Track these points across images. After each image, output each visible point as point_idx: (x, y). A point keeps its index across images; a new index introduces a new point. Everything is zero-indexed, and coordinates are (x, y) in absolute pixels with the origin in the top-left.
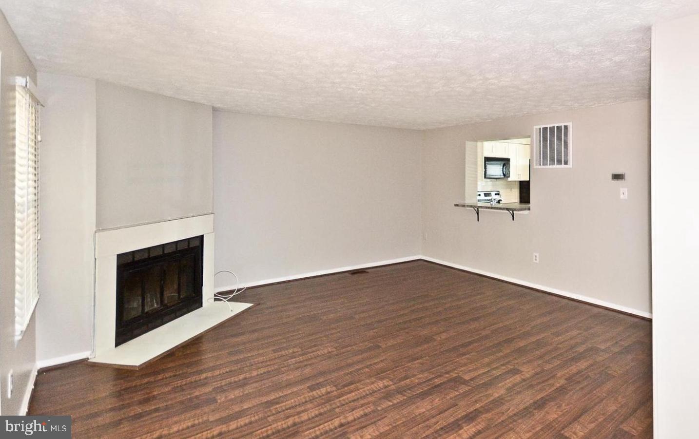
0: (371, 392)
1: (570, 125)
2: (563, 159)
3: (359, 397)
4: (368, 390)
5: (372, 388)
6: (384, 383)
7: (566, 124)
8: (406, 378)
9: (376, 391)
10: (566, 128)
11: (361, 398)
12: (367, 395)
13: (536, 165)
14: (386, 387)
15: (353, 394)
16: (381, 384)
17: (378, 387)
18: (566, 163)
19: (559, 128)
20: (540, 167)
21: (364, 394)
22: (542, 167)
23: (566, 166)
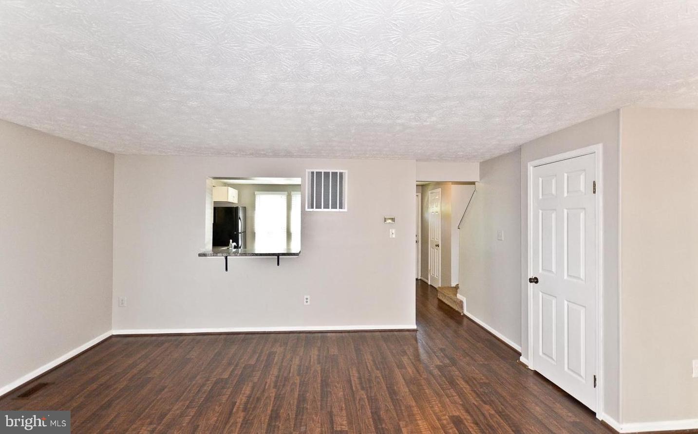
1: (345, 172)
2: (337, 202)
7: (341, 171)
10: (341, 174)
13: (308, 208)
18: (341, 207)
19: (335, 174)
20: (311, 210)
22: (315, 209)
23: (341, 210)
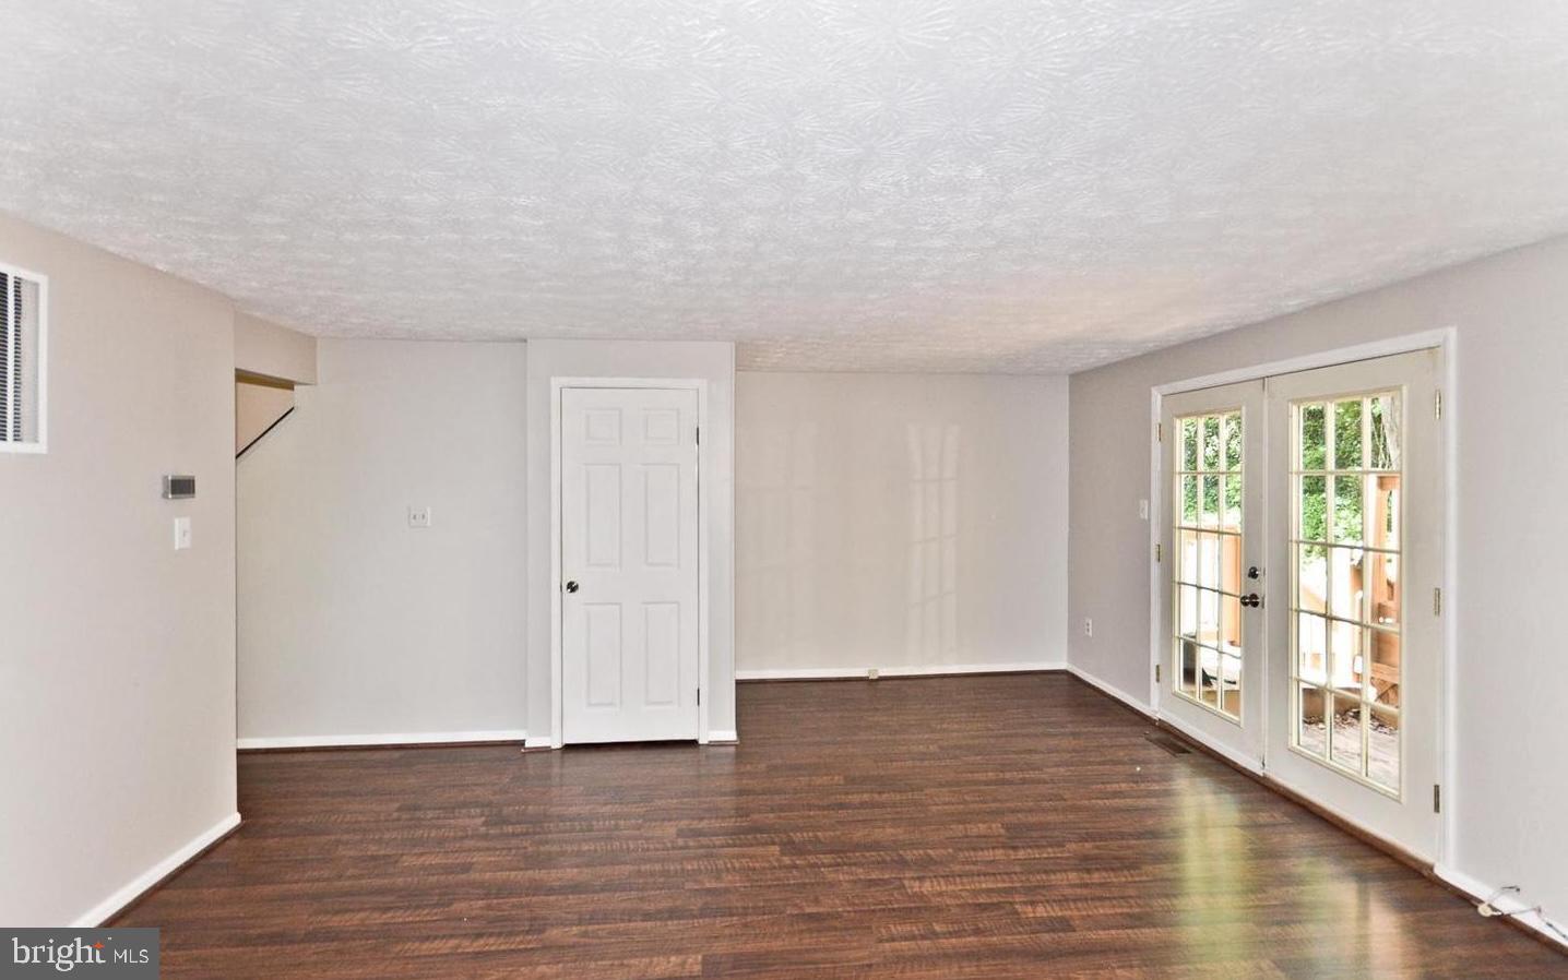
0: (951, 879)
3: (976, 878)
4: (955, 884)
5: (947, 886)
6: (920, 887)
8: (872, 883)
9: (943, 877)
11: (973, 875)
12: (960, 876)
14: (921, 879)
15: (984, 886)
16: (927, 887)
17: (935, 883)
21: (965, 880)
